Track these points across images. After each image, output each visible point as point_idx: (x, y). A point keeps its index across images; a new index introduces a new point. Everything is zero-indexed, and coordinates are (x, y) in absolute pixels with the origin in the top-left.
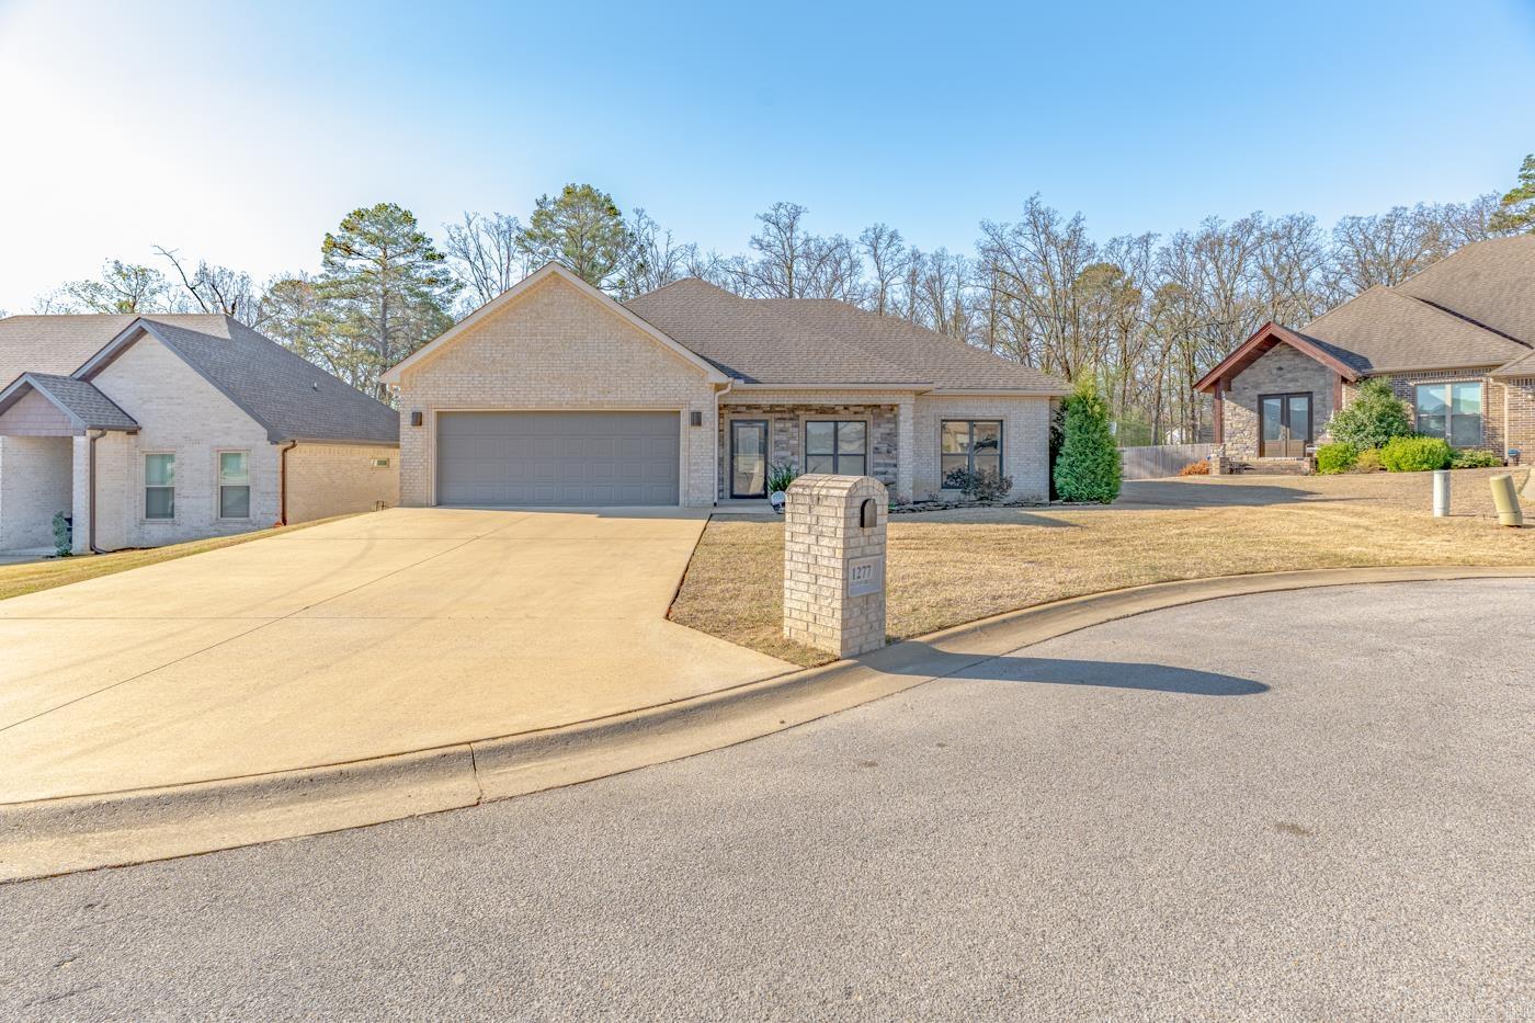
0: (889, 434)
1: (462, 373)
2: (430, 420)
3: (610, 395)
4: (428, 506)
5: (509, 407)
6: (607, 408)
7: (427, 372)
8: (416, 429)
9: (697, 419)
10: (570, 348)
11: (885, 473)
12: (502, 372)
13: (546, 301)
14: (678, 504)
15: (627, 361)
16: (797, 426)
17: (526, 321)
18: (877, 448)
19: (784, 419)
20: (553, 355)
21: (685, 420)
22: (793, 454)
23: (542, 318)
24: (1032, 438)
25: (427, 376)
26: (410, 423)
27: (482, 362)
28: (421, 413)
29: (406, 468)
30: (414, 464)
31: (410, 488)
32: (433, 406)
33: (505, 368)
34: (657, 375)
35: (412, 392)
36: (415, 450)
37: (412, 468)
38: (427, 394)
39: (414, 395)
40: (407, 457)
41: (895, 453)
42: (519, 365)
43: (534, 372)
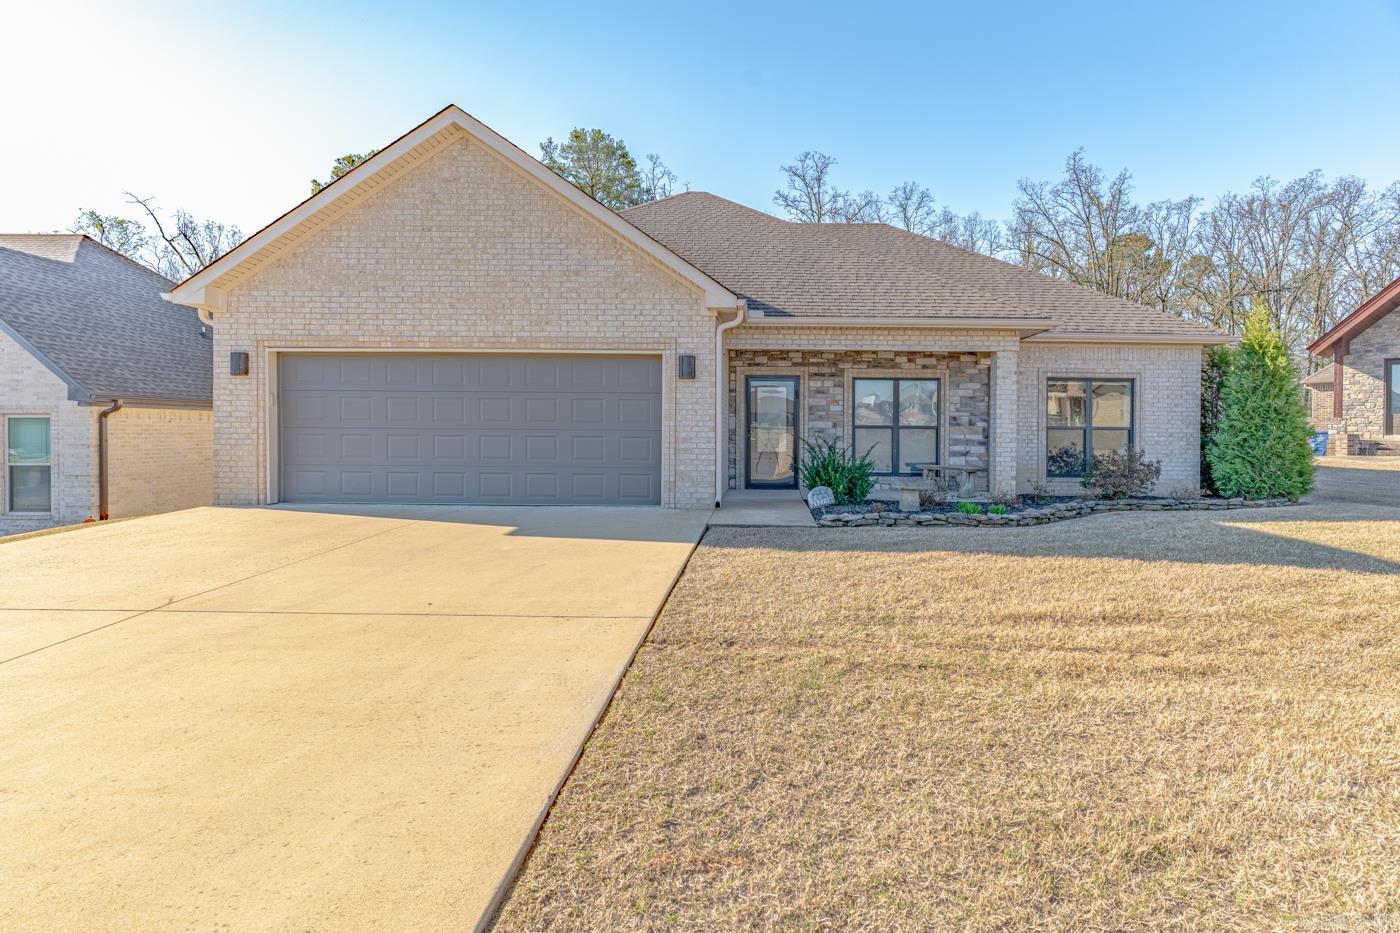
0: (971, 398)
1: (311, 290)
2: (264, 368)
3: (549, 328)
4: (258, 504)
5: (387, 346)
6: (544, 348)
7: (257, 288)
8: (240, 379)
9: (688, 368)
10: (484, 251)
11: (966, 454)
12: (376, 288)
13: (448, 176)
14: (658, 503)
15: (577, 273)
16: (841, 385)
17: (415, 207)
18: (954, 419)
19: (823, 375)
20: (458, 262)
21: (669, 369)
22: (835, 426)
23: (440, 203)
24: (1176, 406)
25: (255, 293)
26: (229, 370)
27: (344, 272)
28: (247, 356)
29: (223, 442)
30: (236, 436)
31: (231, 475)
32: (266, 344)
33: (380, 283)
34: (624, 295)
35: (232, 321)
36: (237, 414)
37: (233, 442)
38: (256, 324)
39: (234, 326)
40: (225, 425)
41: (981, 425)
42: (403, 278)
43: (428, 290)
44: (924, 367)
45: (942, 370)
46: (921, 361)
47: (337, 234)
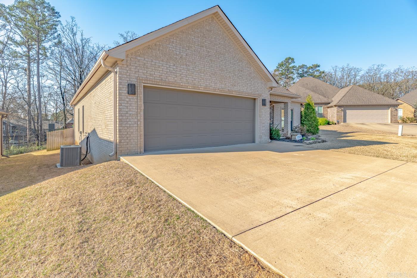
1: (162, 61)
2: (140, 91)
3: (235, 87)
4: (140, 154)
5: (190, 88)
6: (234, 94)
7: (139, 56)
8: (131, 97)
9: (263, 103)
10: (218, 59)
12: (186, 65)
13: (208, 28)
14: (254, 142)
15: (241, 71)
17: (198, 37)
20: (211, 60)
21: (259, 103)
23: (206, 38)
25: (139, 58)
26: (126, 92)
27: (175, 56)
28: (135, 85)
29: (124, 125)
30: (130, 123)
31: (127, 141)
32: (143, 81)
33: (188, 63)
34: (252, 80)
35: (128, 69)
36: (130, 113)
37: (128, 125)
38: (139, 72)
39: (129, 72)
40: (124, 118)
42: (195, 63)
43: (203, 69)
47: (172, 40)
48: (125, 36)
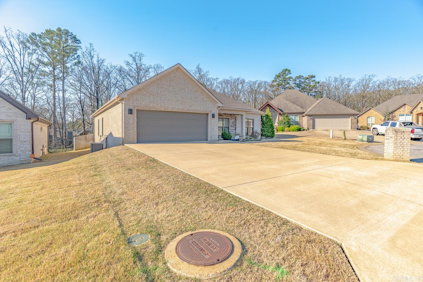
0: (233, 122)
1: (147, 96)
2: (135, 112)
3: (192, 108)
4: (135, 143)
5: (163, 109)
6: (191, 111)
7: (134, 95)
8: (130, 115)
9: (213, 116)
10: (181, 92)
11: (233, 132)
12: (160, 97)
13: (173, 76)
15: (196, 98)
17: (168, 81)
18: (231, 126)
20: (176, 93)
21: (210, 116)
23: (172, 81)
25: (134, 96)
26: (128, 113)
27: (154, 93)
28: (132, 109)
29: (126, 129)
30: (129, 128)
31: (128, 137)
32: (137, 107)
33: (161, 96)
34: (204, 102)
35: (128, 102)
36: (130, 123)
37: (129, 129)
38: (134, 103)
39: (129, 103)
40: (127, 125)
41: (235, 127)
42: (166, 96)
43: (170, 98)
44: (227, 116)
45: (229, 117)
46: (227, 115)
47: (152, 85)
48: (134, 55)
